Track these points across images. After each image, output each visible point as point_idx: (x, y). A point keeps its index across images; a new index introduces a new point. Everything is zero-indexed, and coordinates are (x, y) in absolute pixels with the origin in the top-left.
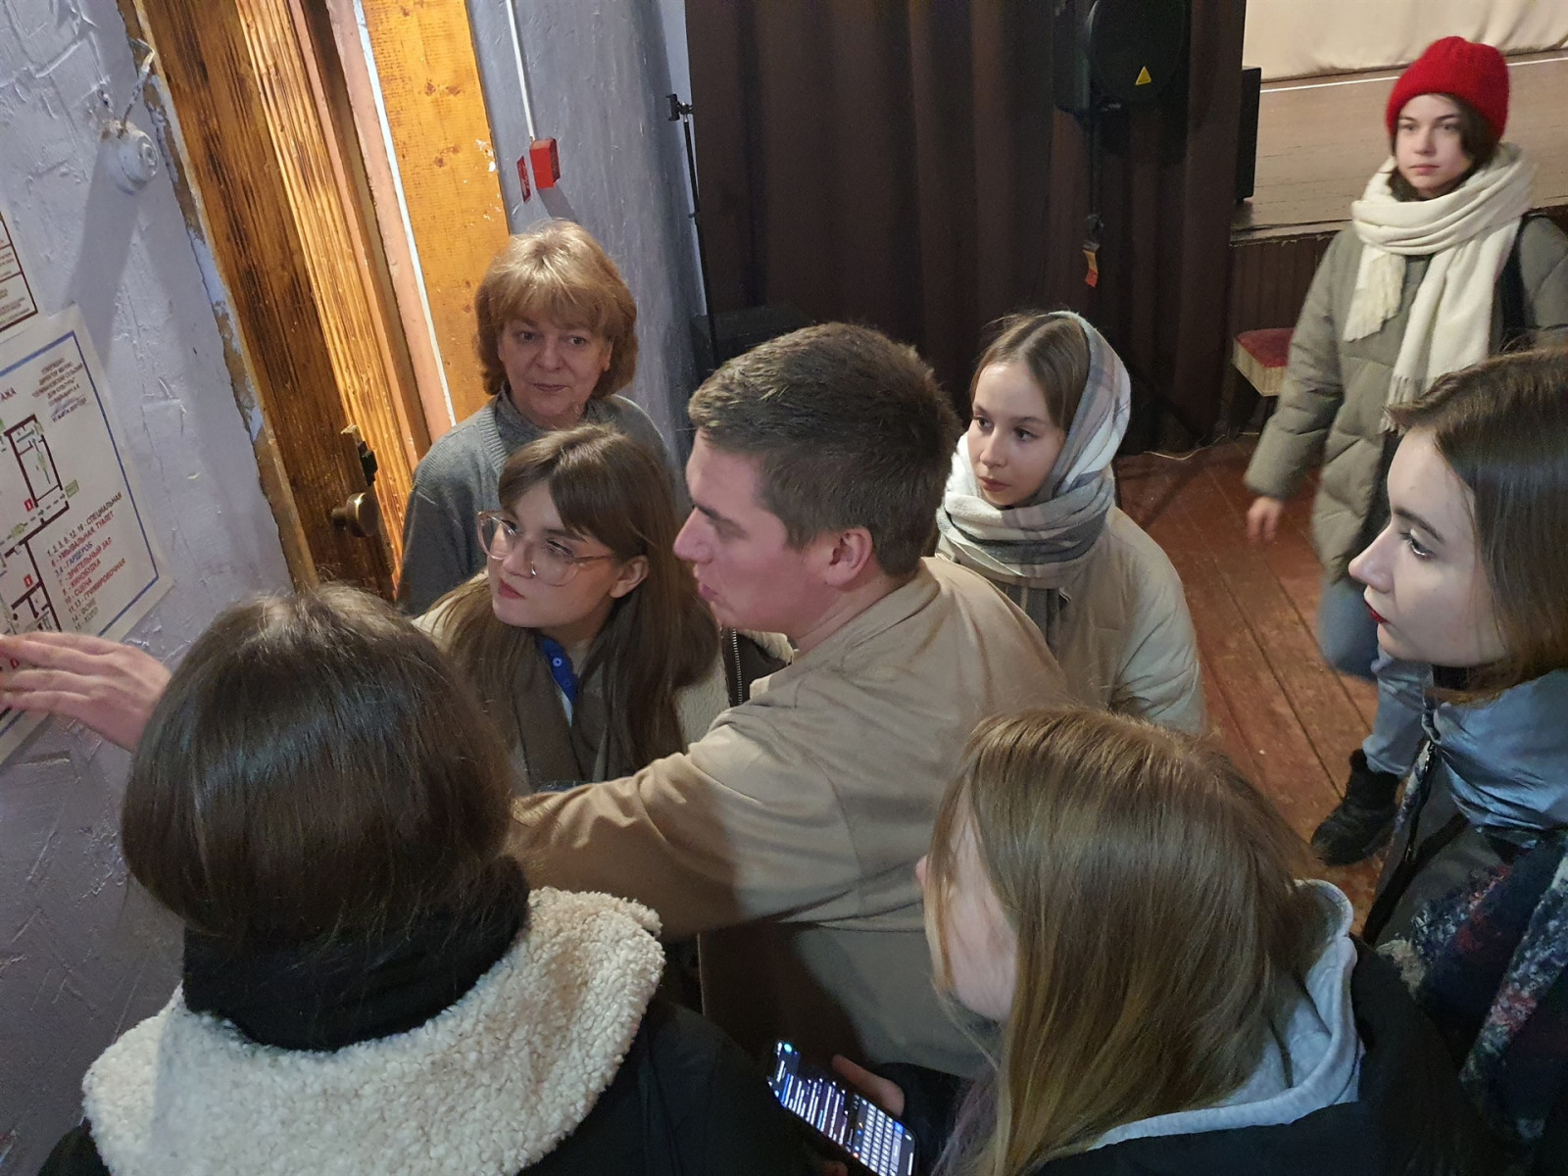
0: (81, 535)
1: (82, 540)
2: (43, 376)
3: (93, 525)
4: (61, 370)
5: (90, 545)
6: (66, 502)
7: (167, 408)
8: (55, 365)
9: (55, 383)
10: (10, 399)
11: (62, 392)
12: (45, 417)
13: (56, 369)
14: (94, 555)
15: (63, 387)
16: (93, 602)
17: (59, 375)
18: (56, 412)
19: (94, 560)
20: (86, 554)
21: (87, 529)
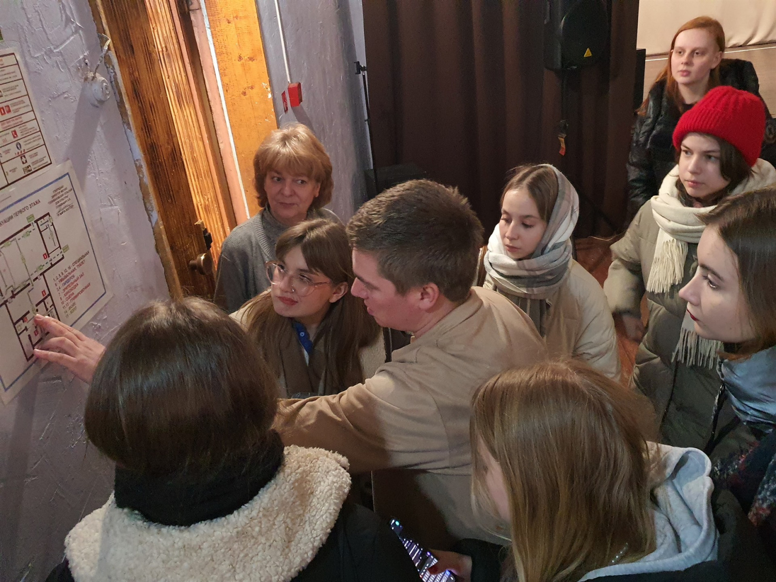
0: (69, 271)
1: (70, 273)
2: (54, 194)
3: (75, 266)
4: (62, 191)
5: (73, 276)
6: (63, 255)
7: (112, 210)
8: (59, 189)
9: (59, 198)
10: (38, 204)
11: (62, 202)
12: (53, 214)
13: (60, 191)
14: (76, 281)
15: (63, 199)
16: (74, 304)
17: (61, 194)
18: (59, 212)
19: (75, 283)
20: (72, 281)
21: (72, 268)
